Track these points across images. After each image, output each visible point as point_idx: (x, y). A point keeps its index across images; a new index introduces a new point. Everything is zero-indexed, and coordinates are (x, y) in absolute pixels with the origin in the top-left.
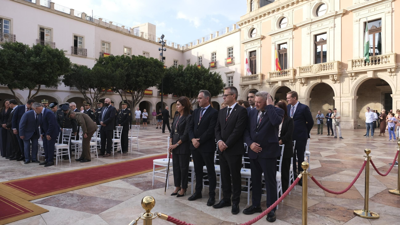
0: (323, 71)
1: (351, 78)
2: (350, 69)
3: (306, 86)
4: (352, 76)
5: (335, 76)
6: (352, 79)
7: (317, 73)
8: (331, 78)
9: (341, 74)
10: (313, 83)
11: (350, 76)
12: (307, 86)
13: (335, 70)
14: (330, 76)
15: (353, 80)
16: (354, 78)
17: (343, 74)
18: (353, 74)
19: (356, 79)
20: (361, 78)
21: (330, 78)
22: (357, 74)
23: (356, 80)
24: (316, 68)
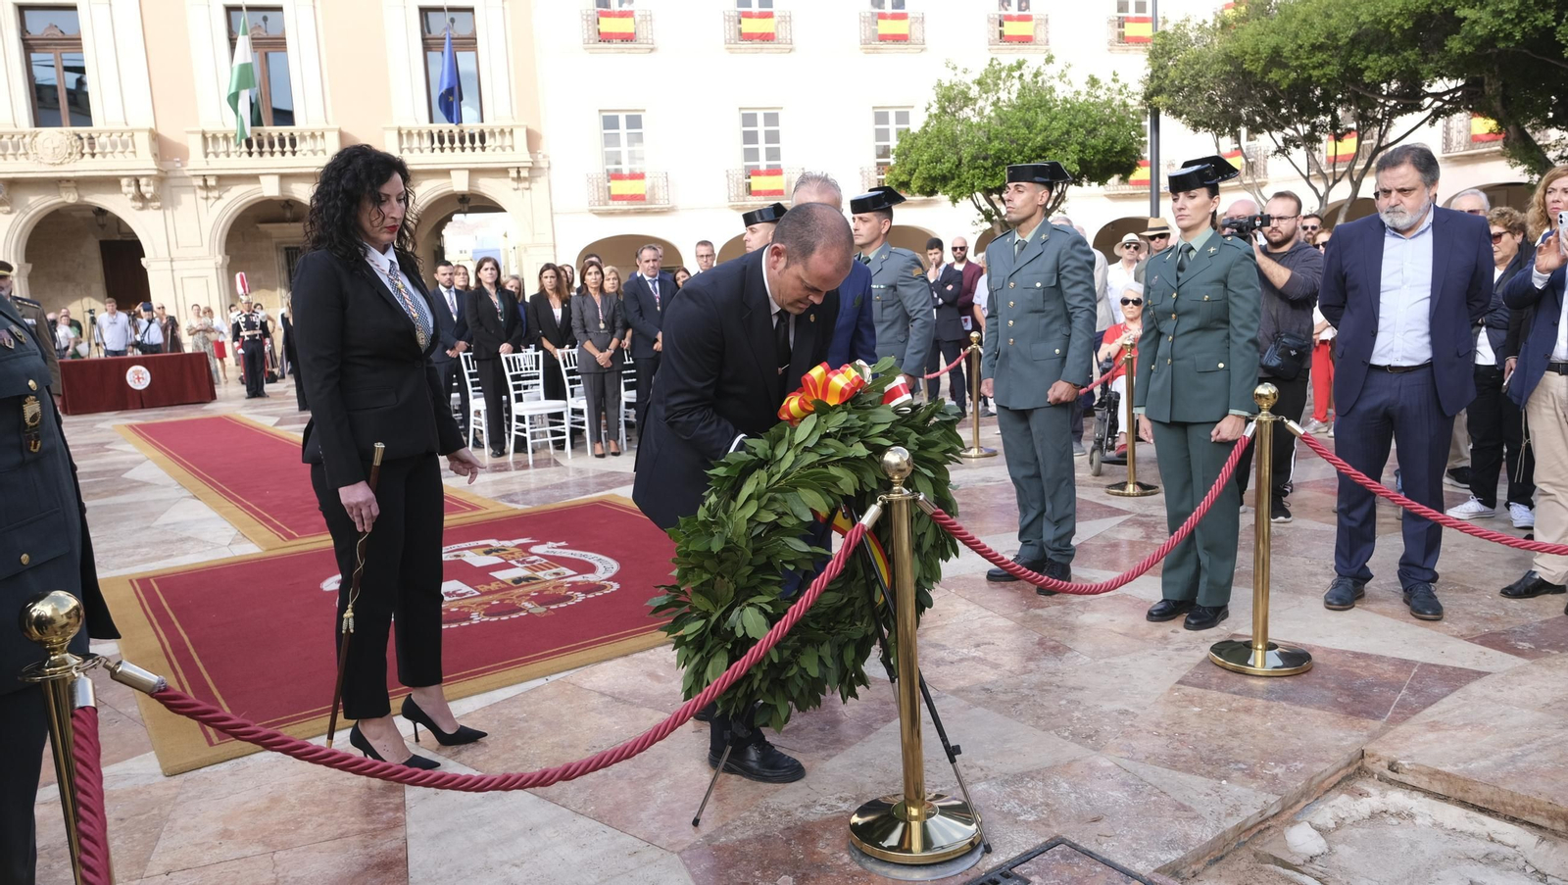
0: (87, 157)
1: (204, 194)
2: (196, 162)
3: (10, 213)
4: (206, 187)
5: (143, 181)
6: (207, 198)
7: (61, 163)
8: (128, 189)
9: (163, 175)
10: (38, 203)
11: (200, 187)
12: (14, 216)
13: (144, 161)
14: (124, 182)
15: (210, 202)
16: (216, 194)
17: (169, 178)
18: (211, 182)
19: (219, 198)
20: (238, 197)
21: (125, 189)
22: (223, 182)
23: (221, 204)
24: (55, 145)
